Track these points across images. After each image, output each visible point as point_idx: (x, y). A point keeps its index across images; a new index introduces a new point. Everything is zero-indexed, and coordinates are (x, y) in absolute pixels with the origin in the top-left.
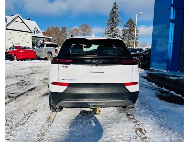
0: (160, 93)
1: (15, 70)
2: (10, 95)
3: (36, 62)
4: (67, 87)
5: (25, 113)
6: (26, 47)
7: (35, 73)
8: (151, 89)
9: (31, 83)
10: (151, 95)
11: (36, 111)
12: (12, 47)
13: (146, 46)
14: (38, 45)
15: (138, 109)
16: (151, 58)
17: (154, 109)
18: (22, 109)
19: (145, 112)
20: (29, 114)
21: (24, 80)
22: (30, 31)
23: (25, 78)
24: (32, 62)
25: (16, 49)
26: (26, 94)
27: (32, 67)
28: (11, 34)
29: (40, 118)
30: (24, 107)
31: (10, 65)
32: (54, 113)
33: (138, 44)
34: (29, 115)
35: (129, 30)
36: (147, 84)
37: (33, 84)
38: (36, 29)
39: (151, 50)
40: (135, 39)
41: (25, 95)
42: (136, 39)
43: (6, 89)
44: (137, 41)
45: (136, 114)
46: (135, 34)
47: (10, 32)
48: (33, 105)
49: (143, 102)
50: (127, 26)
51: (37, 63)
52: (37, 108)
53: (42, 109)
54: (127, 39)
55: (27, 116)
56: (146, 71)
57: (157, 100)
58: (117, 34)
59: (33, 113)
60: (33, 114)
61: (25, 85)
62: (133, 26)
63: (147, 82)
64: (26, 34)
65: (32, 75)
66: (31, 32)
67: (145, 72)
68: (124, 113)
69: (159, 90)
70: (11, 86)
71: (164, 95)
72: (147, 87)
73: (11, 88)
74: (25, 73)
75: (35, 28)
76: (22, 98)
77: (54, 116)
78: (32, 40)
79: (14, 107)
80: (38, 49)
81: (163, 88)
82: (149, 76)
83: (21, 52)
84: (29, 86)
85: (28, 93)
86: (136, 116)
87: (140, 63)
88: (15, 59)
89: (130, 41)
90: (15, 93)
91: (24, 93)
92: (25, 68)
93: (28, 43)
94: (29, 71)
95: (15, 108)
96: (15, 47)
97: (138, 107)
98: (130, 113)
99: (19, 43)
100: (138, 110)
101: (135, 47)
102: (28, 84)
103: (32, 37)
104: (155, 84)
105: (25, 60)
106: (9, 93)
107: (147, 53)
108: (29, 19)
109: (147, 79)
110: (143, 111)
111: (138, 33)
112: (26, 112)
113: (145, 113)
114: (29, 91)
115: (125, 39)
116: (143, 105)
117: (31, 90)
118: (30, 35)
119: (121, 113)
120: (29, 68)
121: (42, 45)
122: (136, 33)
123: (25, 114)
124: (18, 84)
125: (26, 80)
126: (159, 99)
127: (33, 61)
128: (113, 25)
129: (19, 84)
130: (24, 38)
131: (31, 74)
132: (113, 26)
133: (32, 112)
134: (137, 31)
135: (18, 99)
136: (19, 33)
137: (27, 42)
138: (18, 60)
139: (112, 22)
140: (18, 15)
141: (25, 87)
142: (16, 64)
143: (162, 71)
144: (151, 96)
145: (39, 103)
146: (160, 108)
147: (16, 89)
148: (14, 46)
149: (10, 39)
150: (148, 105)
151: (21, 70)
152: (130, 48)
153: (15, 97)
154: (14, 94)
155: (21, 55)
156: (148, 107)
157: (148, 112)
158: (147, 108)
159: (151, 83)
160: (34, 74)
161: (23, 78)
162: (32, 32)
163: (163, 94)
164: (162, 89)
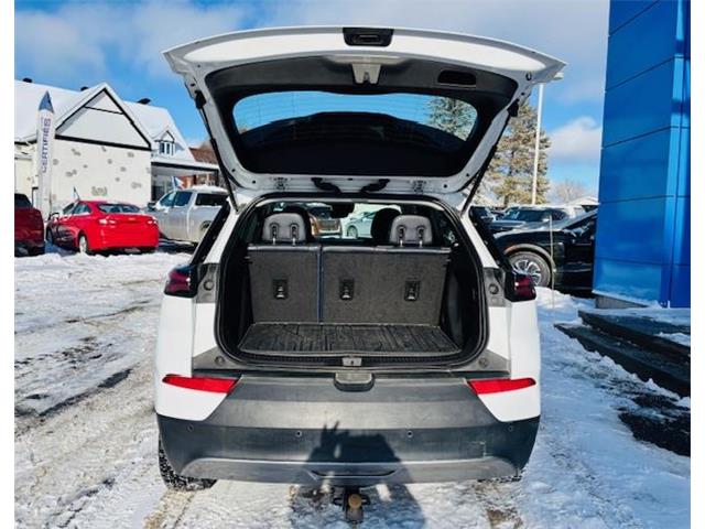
0: (635, 406)
1: (71, 293)
2: (24, 403)
3: (158, 259)
4: (225, 395)
5: (64, 492)
6: (122, 205)
7: (141, 309)
8: (597, 386)
9: (116, 351)
10: (599, 415)
11: (108, 483)
12: (72, 205)
13: (578, 197)
14: (168, 196)
15: (538, 485)
16: (599, 250)
17: (612, 487)
18: (58, 474)
19: (570, 503)
20: (79, 497)
21: (92, 338)
22: (146, 146)
23: (100, 327)
24: (140, 263)
25: (87, 213)
26: (89, 400)
27: (138, 282)
28: (78, 154)
29: (117, 518)
30: (66, 464)
31: (58, 272)
32: (182, 495)
33: (545, 190)
34: (77, 504)
35: (515, 140)
36: (581, 360)
37: (125, 354)
38: (168, 138)
39: (595, 220)
40: (535, 172)
41: (83, 403)
42: (539, 171)
43: (17, 378)
44: (545, 177)
45: (530, 514)
46: (537, 151)
47: (73, 150)
48: (103, 451)
49: (561, 452)
51: (158, 266)
52: (118, 468)
53: (135, 472)
54: (507, 171)
55: (68, 507)
56: (577, 302)
57: (623, 439)
59: (95, 492)
60: (94, 498)
61: (95, 357)
62: (527, 124)
63: (579, 353)
64: (130, 155)
65: (130, 316)
66: (149, 149)
67: (572, 303)
68: (475, 507)
69: (630, 389)
70: (37, 364)
71: (654, 413)
72: (581, 374)
73: (37, 369)
74: (104, 305)
75: (164, 135)
76: (66, 421)
77: (176, 512)
78: (154, 174)
79: (28, 462)
80: (166, 211)
81: (646, 380)
82: (588, 326)
83: (104, 221)
84: (109, 364)
85: (97, 397)
86: (528, 521)
87: (554, 270)
88: (81, 248)
89: (516, 178)
90: (46, 396)
91: (80, 397)
92: (109, 287)
93: (138, 189)
94: (123, 298)
95: (31, 467)
96: (84, 206)
97: (540, 475)
98: (501, 508)
99: (106, 189)
100: (538, 490)
101: (534, 200)
102: (104, 355)
103: (154, 164)
104: (616, 363)
105: (116, 251)
106: (25, 395)
107: (581, 230)
108: (145, 102)
109: (582, 340)
110: (559, 498)
111: (545, 150)
112: (68, 488)
113: (569, 508)
114: (101, 386)
115: (499, 172)
116: (559, 463)
117: (111, 382)
118: (145, 159)
119: (464, 508)
120: (124, 284)
121: (183, 198)
122: (540, 148)
123: (64, 496)
124: (66, 354)
125: (100, 339)
126: (632, 434)
127: (145, 257)
129: (71, 355)
130: (123, 169)
131: (127, 311)
132: (452, 125)
133: (93, 487)
134: (541, 142)
135: (52, 423)
136: (105, 150)
137: (135, 185)
138: (91, 252)
139: (450, 108)
140: (105, 85)
141: (90, 366)
142: (81, 268)
143: (644, 302)
144: (600, 420)
145: (132, 442)
146: (635, 485)
147: (52, 379)
148: (80, 203)
149: (75, 172)
150: (584, 464)
151: (96, 294)
152: (515, 205)
153: (42, 414)
154: (42, 400)
155: (103, 234)
156: (583, 474)
157: (582, 504)
158: (579, 479)
159: (596, 355)
160: (137, 313)
161: (91, 331)
162: (153, 148)
163: (646, 412)
164: (646, 384)
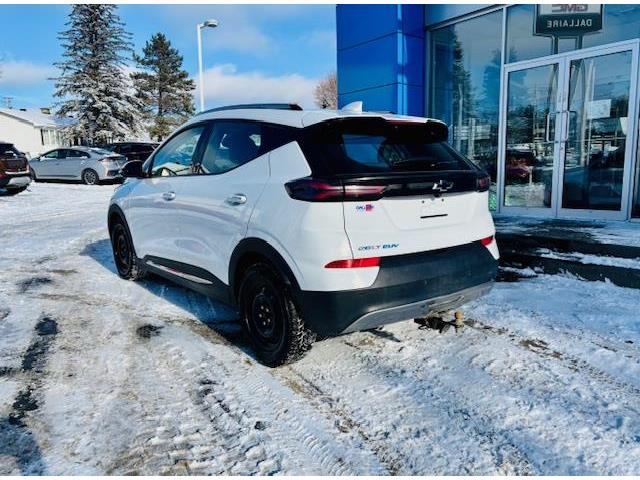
4: (378, 267)
35: (161, 80)
42: (188, 111)
50: (148, 64)
54: (157, 111)
58: (119, 88)
89: (167, 118)
111: (192, 92)
115: (149, 111)
122: (187, 90)
128: (94, 56)
132: (95, 60)
139: (91, 41)
